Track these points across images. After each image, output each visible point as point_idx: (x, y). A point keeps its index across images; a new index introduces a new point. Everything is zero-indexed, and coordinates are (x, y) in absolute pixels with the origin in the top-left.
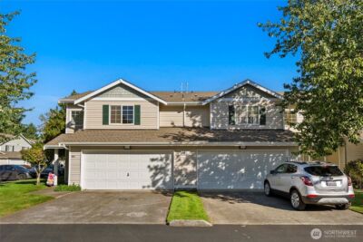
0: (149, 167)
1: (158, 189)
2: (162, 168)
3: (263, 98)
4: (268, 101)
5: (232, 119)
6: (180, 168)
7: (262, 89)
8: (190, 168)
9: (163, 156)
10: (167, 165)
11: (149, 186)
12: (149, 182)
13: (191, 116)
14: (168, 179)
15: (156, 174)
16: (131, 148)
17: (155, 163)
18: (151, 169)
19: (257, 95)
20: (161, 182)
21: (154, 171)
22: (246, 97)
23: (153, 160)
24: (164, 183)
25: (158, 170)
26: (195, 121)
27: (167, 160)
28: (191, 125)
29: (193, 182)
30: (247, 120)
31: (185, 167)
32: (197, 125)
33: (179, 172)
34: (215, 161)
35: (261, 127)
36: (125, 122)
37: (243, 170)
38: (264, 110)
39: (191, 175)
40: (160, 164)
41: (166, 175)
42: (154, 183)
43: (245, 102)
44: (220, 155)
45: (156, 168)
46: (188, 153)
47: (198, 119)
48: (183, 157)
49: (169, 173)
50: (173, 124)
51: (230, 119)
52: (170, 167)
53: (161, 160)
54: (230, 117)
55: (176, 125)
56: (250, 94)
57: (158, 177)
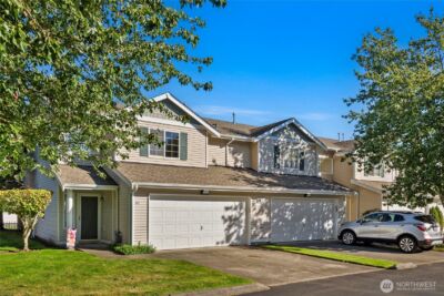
0: (223, 217)
1: (232, 245)
2: (236, 219)
3: (302, 141)
4: (306, 144)
5: (278, 161)
6: (255, 218)
7: (304, 131)
8: (264, 218)
9: (237, 203)
10: (241, 214)
11: (222, 242)
12: (223, 238)
13: (233, 153)
14: (241, 233)
15: (230, 227)
16: (211, 193)
17: (229, 213)
18: (226, 221)
19: (298, 137)
20: (235, 235)
21: (228, 223)
22: (288, 137)
23: (227, 209)
24: (238, 238)
25: (232, 221)
26: (237, 160)
27: (241, 208)
28: (232, 165)
29: (267, 235)
30: (289, 164)
31: (260, 217)
32: (239, 164)
33: (254, 223)
34: (282, 210)
35: (300, 173)
36: (168, 155)
37: (304, 220)
38: (302, 154)
39: (265, 227)
40: (234, 213)
41: (240, 227)
42: (228, 238)
43: (288, 143)
44: (287, 204)
45: (230, 218)
46: (263, 200)
47: (240, 157)
48: (258, 205)
49: (243, 224)
50: (214, 161)
51: (275, 161)
52: (243, 217)
53: (236, 209)
54: (276, 158)
55: (218, 163)
56: (292, 133)
57: (232, 230)
